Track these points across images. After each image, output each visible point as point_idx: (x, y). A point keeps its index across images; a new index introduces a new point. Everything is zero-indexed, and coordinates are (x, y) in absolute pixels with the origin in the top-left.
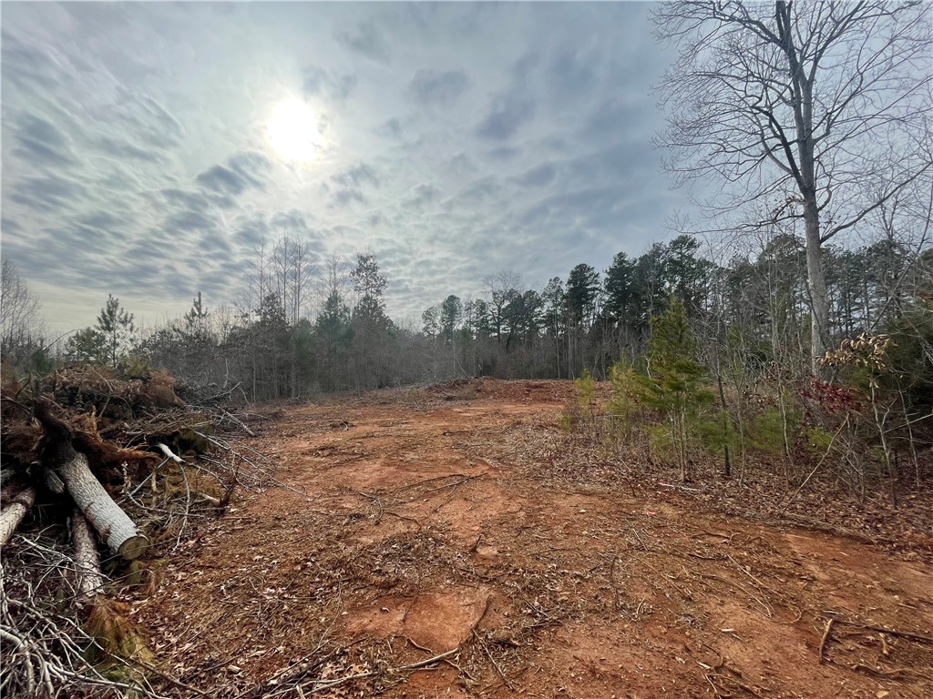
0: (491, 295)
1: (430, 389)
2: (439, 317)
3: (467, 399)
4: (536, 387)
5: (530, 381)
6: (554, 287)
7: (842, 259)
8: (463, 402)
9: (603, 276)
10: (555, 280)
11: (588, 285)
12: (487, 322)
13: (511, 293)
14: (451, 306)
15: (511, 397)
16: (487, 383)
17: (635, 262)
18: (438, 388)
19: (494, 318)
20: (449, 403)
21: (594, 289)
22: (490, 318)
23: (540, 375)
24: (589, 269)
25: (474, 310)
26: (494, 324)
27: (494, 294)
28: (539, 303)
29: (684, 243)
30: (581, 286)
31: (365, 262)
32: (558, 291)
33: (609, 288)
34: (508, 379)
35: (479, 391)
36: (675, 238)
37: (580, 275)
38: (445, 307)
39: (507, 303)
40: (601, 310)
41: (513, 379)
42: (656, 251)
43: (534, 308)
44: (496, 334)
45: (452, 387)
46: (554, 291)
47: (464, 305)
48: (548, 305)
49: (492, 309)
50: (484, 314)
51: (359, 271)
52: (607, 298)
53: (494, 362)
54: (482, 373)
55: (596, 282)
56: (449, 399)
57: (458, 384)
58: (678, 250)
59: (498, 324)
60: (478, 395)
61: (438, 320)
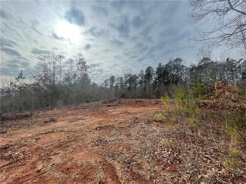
0: (124, 75)
1: (103, 102)
2: (109, 82)
3: (115, 106)
4: (139, 101)
5: (136, 99)
6: (142, 73)
7: (220, 65)
8: (113, 107)
9: (155, 70)
10: (142, 71)
11: (151, 72)
12: (123, 83)
13: (129, 75)
14: (112, 78)
15: (131, 105)
16: (123, 100)
17: (164, 66)
18: (105, 102)
19: (125, 82)
20: (108, 108)
21: (153, 73)
22: (124, 82)
23: (139, 98)
24: (151, 68)
25: (119, 80)
26: (125, 84)
27: (125, 75)
28: (137, 78)
29: (178, 60)
30: (149, 73)
31: (82, 60)
32: (143, 74)
33: (157, 73)
34: (129, 99)
35: (119, 103)
36: (175, 59)
37: (149, 70)
38: (111, 79)
39: (128, 78)
40: (155, 79)
41: (131, 99)
42: (170, 63)
43: (136, 79)
44: (125, 87)
45: (111, 102)
46: (141, 74)
47: (116, 79)
48: (140, 78)
49: (124, 80)
50: (122, 81)
51: (79, 63)
52: (156, 76)
53: (125, 94)
54: (121, 97)
55: (153, 72)
56: (109, 106)
57: (113, 101)
58: (176, 62)
59: (126, 84)
60: (119, 104)
61: (109, 83)
